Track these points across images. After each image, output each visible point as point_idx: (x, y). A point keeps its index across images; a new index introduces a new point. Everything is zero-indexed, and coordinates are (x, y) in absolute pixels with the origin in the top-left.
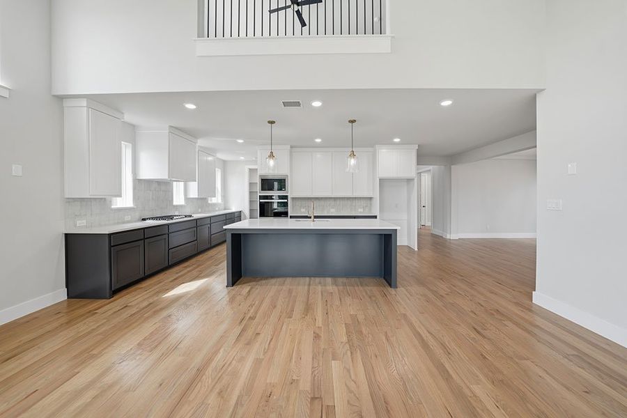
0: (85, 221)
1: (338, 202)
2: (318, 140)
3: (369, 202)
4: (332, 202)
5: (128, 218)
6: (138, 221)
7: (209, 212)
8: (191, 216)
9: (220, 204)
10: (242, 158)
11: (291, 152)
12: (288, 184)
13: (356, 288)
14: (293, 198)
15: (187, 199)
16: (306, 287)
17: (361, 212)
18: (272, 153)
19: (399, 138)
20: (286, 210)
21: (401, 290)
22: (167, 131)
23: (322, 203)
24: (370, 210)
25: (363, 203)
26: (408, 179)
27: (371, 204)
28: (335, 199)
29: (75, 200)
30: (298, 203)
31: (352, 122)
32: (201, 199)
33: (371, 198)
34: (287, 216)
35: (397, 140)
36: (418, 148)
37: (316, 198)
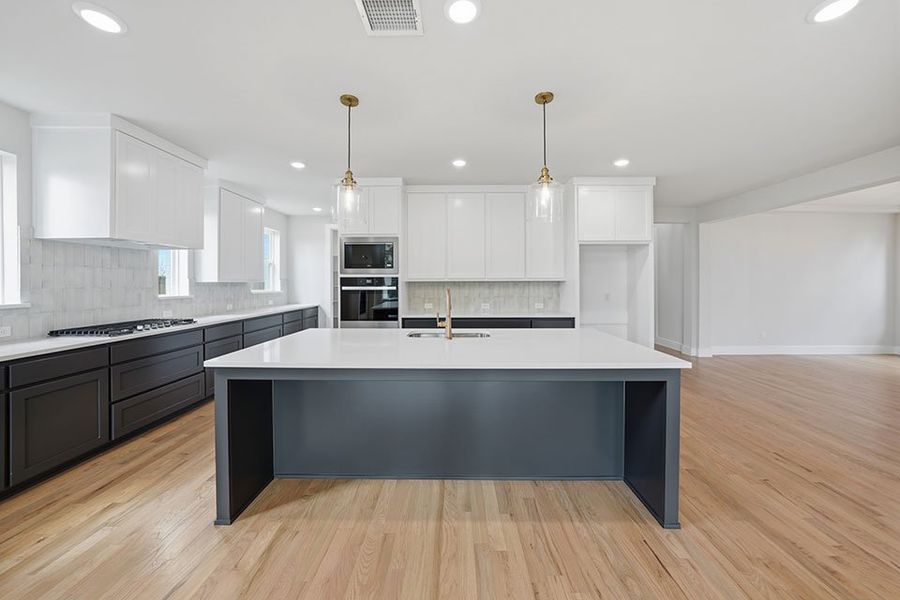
1: (496, 291)
2: (459, 163)
3: (554, 290)
4: (486, 292)
6: (42, 337)
7: (243, 310)
8: (190, 321)
9: (278, 294)
10: (317, 209)
11: (404, 192)
12: (401, 256)
13: (567, 525)
14: (410, 284)
15: (195, 284)
16: (432, 525)
17: (539, 310)
18: (350, 173)
19: (625, 158)
20: (394, 306)
21: (689, 531)
22: (109, 128)
23: (466, 291)
24: (557, 303)
25: (543, 292)
26: (628, 245)
27: (559, 296)
28: (491, 284)
30: (420, 292)
31: (544, 98)
32: (225, 284)
33: (558, 283)
34: (396, 319)
35: (622, 163)
36: (655, 184)
37: (454, 282)
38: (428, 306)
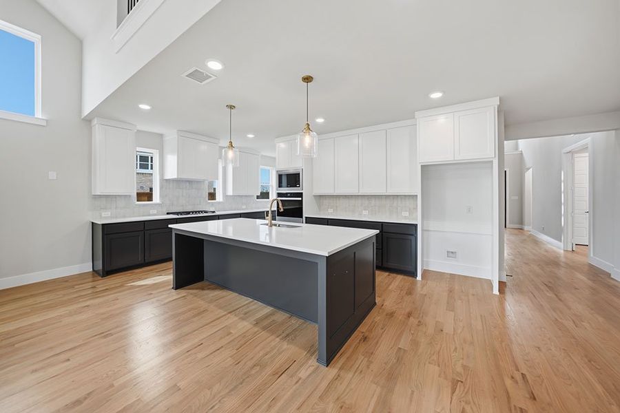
0: (110, 213)
1: (373, 202)
5: (151, 212)
6: (164, 215)
8: (214, 212)
15: (225, 196)
17: (405, 217)
18: (231, 142)
19: (438, 91)
23: (353, 202)
25: (409, 203)
29: (100, 196)
30: (326, 202)
31: (308, 79)
32: (234, 196)
34: (302, 217)
35: (436, 95)
36: (499, 103)
37: (346, 196)
38: (331, 211)
